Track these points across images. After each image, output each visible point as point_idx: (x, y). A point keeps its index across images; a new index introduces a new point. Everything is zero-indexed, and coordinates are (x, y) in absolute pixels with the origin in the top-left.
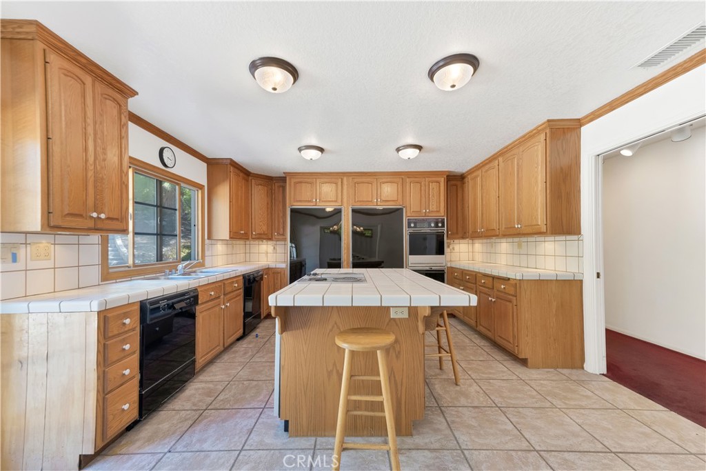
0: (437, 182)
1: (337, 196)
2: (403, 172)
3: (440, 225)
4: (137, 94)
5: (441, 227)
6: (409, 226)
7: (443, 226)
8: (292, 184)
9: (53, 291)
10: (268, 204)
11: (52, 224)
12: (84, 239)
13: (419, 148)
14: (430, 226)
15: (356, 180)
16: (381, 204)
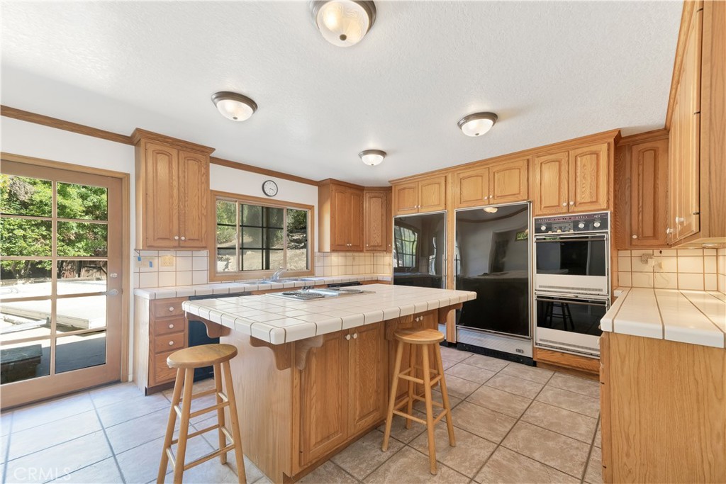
0: (592, 153)
1: (440, 200)
2: (527, 151)
3: (597, 224)
4: (214, 149)
5: (599, 228)
6: (538, 230)
7: (604, 225)
8: (397, 191)
9: (157, 286)
10: (382, 215)
11: (148, 245)
12: (196, 253)
13: (493, 116)
14: (576, 227)
15: (461, 176)
16: (495, 201)
